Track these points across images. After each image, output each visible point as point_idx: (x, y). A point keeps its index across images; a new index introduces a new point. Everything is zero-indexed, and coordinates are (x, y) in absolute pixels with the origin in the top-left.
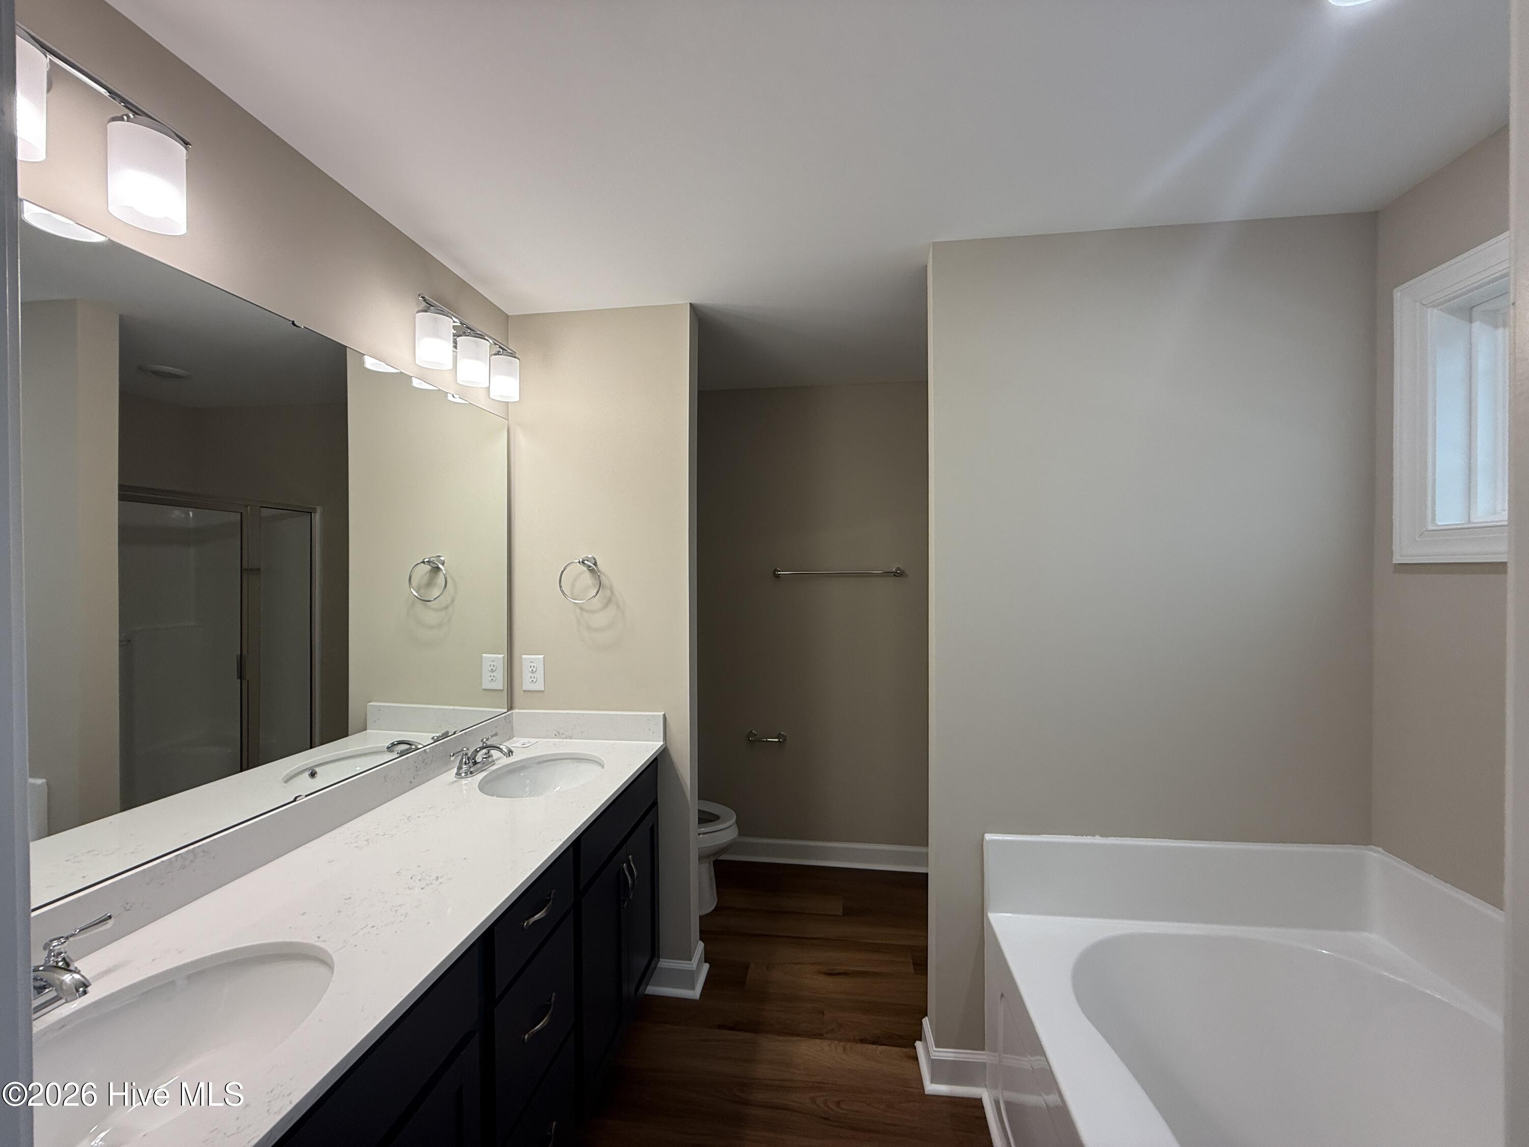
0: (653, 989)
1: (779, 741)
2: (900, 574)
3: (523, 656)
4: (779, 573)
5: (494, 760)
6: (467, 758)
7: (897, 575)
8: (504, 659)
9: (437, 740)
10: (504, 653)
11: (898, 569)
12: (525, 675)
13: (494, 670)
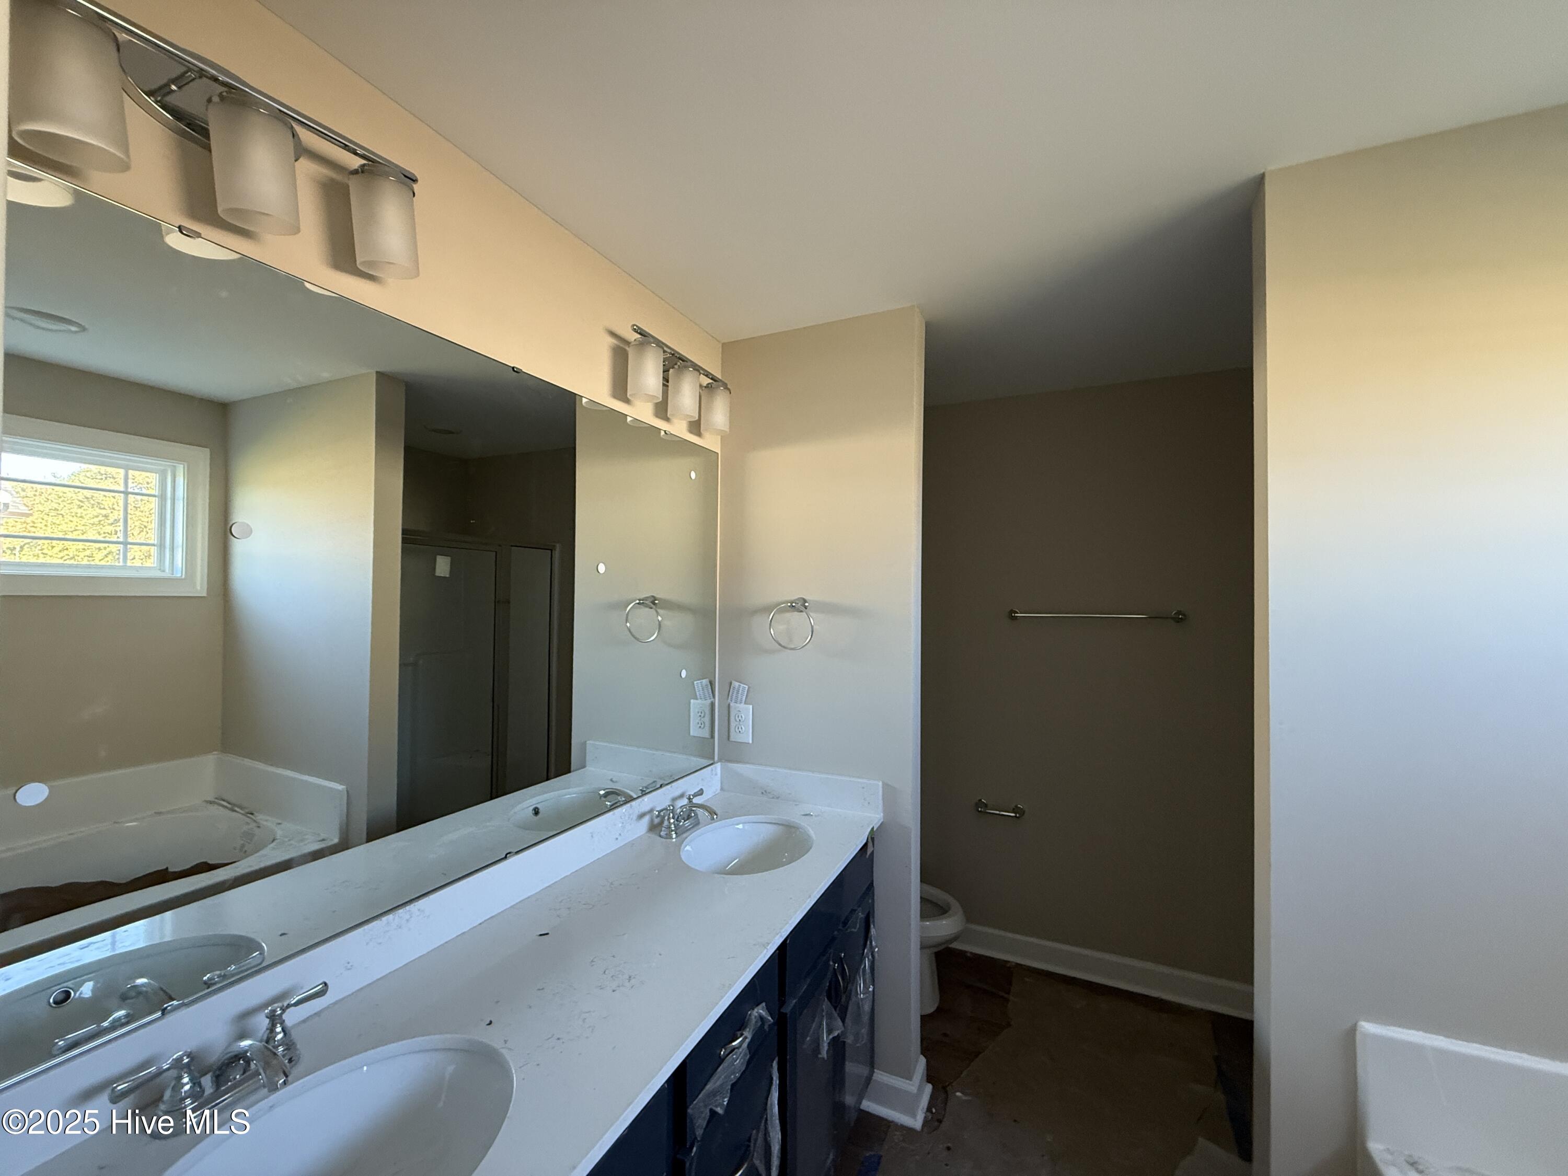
0: (871, 1107)
1: (1016, 816)
2: (1181, 618)
3: (731, 704)
4: (1016, 615)
5: (699, 820)
6: (673, 817)
7: (1178, 621)
8: (712, 705)
9: (647, 791)
10: (712, 700)
11: (1179, 613)
12: (733, 724)
13: (702, 717)
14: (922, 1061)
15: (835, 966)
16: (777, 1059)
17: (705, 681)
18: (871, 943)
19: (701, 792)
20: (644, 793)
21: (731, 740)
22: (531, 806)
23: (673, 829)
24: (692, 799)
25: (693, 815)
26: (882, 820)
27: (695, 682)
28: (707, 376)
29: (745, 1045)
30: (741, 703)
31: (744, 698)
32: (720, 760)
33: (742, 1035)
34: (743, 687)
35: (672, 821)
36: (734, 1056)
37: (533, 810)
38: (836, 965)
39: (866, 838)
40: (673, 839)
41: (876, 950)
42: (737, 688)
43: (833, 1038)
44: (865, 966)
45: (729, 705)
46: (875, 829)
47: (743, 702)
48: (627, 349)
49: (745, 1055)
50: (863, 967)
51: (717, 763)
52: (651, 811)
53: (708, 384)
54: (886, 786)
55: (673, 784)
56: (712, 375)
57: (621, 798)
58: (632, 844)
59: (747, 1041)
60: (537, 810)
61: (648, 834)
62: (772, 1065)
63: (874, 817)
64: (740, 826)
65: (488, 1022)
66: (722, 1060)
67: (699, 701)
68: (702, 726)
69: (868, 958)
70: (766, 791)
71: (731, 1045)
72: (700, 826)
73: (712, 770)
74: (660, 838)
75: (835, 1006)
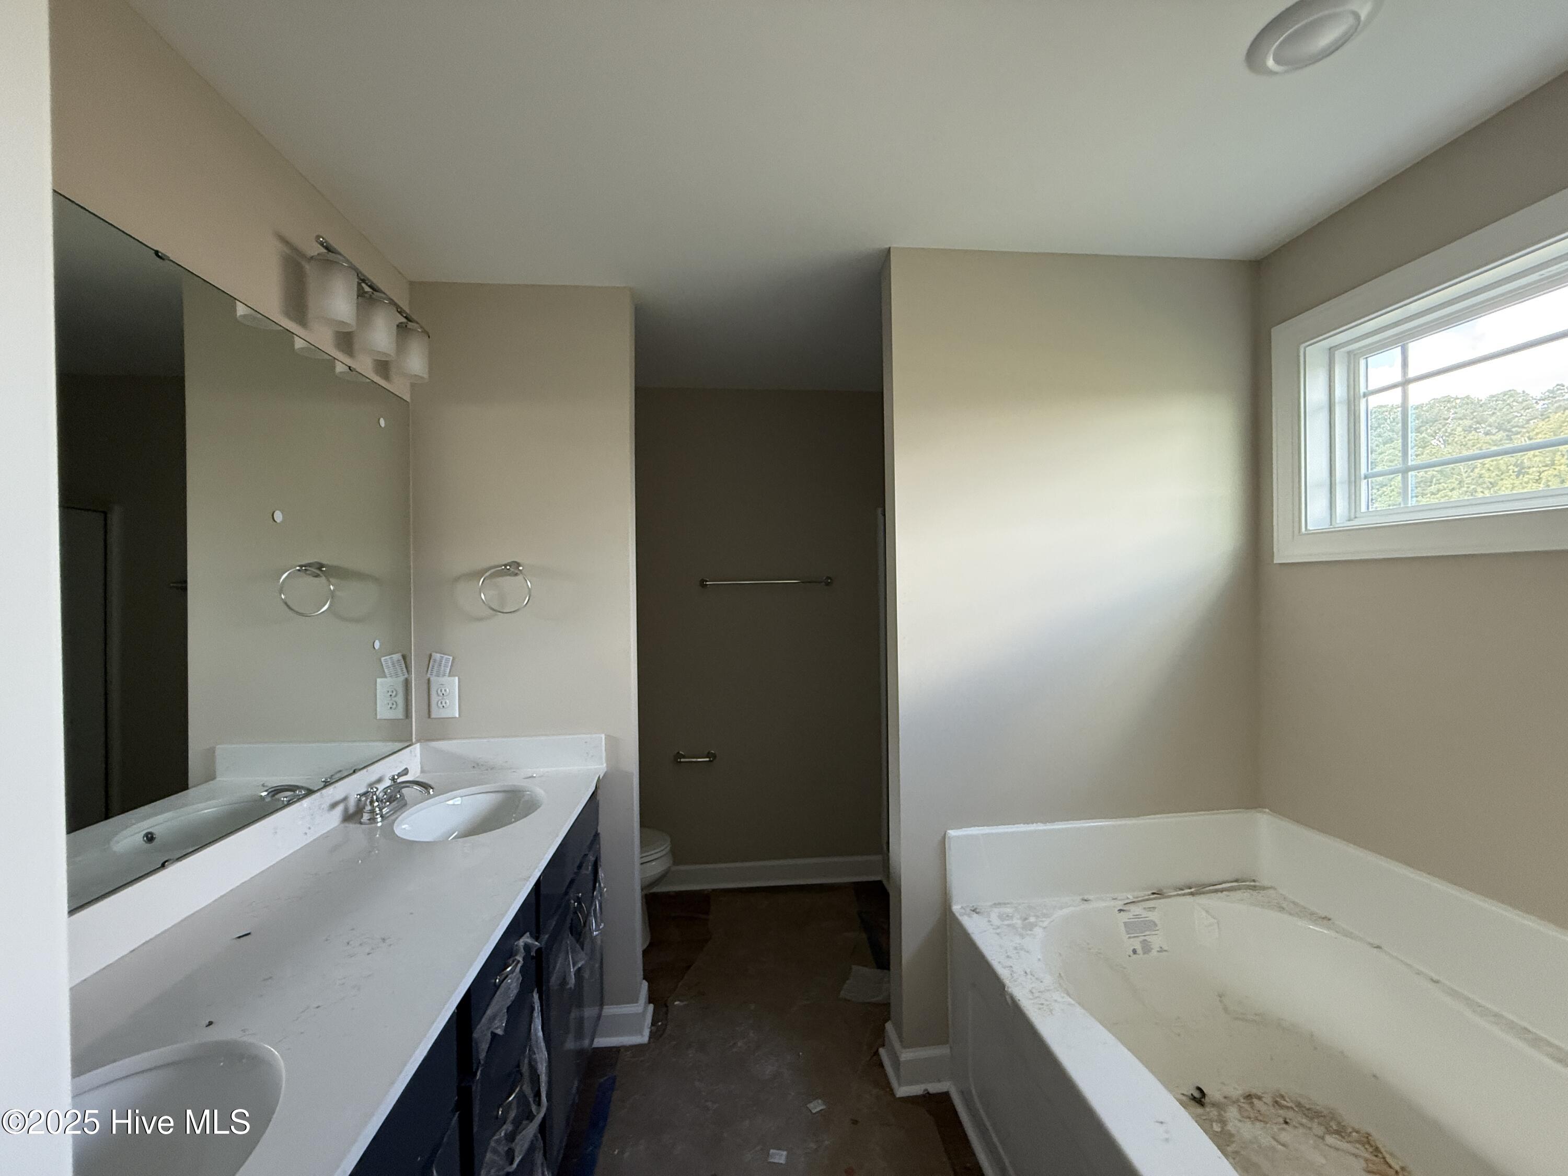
0: (602, 1042)
1: (710, 761)
2: (829, 582)
3: (431, 679)
4: (707, 583)
5: (406, 801)
6: (376, 799)
7: (828, 584)
8: (407, 683)
9: (331, 782)
10: (406, 676)
11: (828, 578)
12: (434, 700)
13: (393, 696)
14: (645, 984)
15: (574, 905)
16: (536, 990)
17: (397, 657)
18: (600, 885)
19: (406, 772)
20: (328, 783)
21: (433, 716)
22: (139, 832)
23: (378, 812)
24: (396, 779)
25: (398, 796)
26: (605, 770)
27: (383, 659)
28: (399, 312)
29: (518, 970)
30: (444, 675)
31: (448, 670)
32: (418, 741)
33: (513, 962)
34: (447, 658)
35: (376, 804)
36: (509, 981)
37: (144, 837)
38: (576, 904)
39: (595, 786)
40: (378, 822)
41: (605, 889)
42: (438, 660)
43: (577, 970)
44: (596, 907)
45: (429, 680)
46: (601, 777)
47: (447, 674)
48: (303, 263)
49: (518, 978)
50: (593, 908)
51: (416, 743)
52: (345, 799)
53: (401, 323)
54: (608, 737)
55: (369, 768)
56: (406, 313)
57: (301, 792)
58: (326, 836)
59: (519, 965)
60: (149, 836)
61: (342, 825)
62: (533, 996)
63: (598, 767)
64: (458, 801)
65: (207, 1022)
66: (497, 987)
67: (389, 680)
68: (394, 706)
69: (598, 900)
70: (478, 765)
71: (505, 972)
72: (408, 807)
73: (411, 751)
74: (359, 825)
75: (578, 941)
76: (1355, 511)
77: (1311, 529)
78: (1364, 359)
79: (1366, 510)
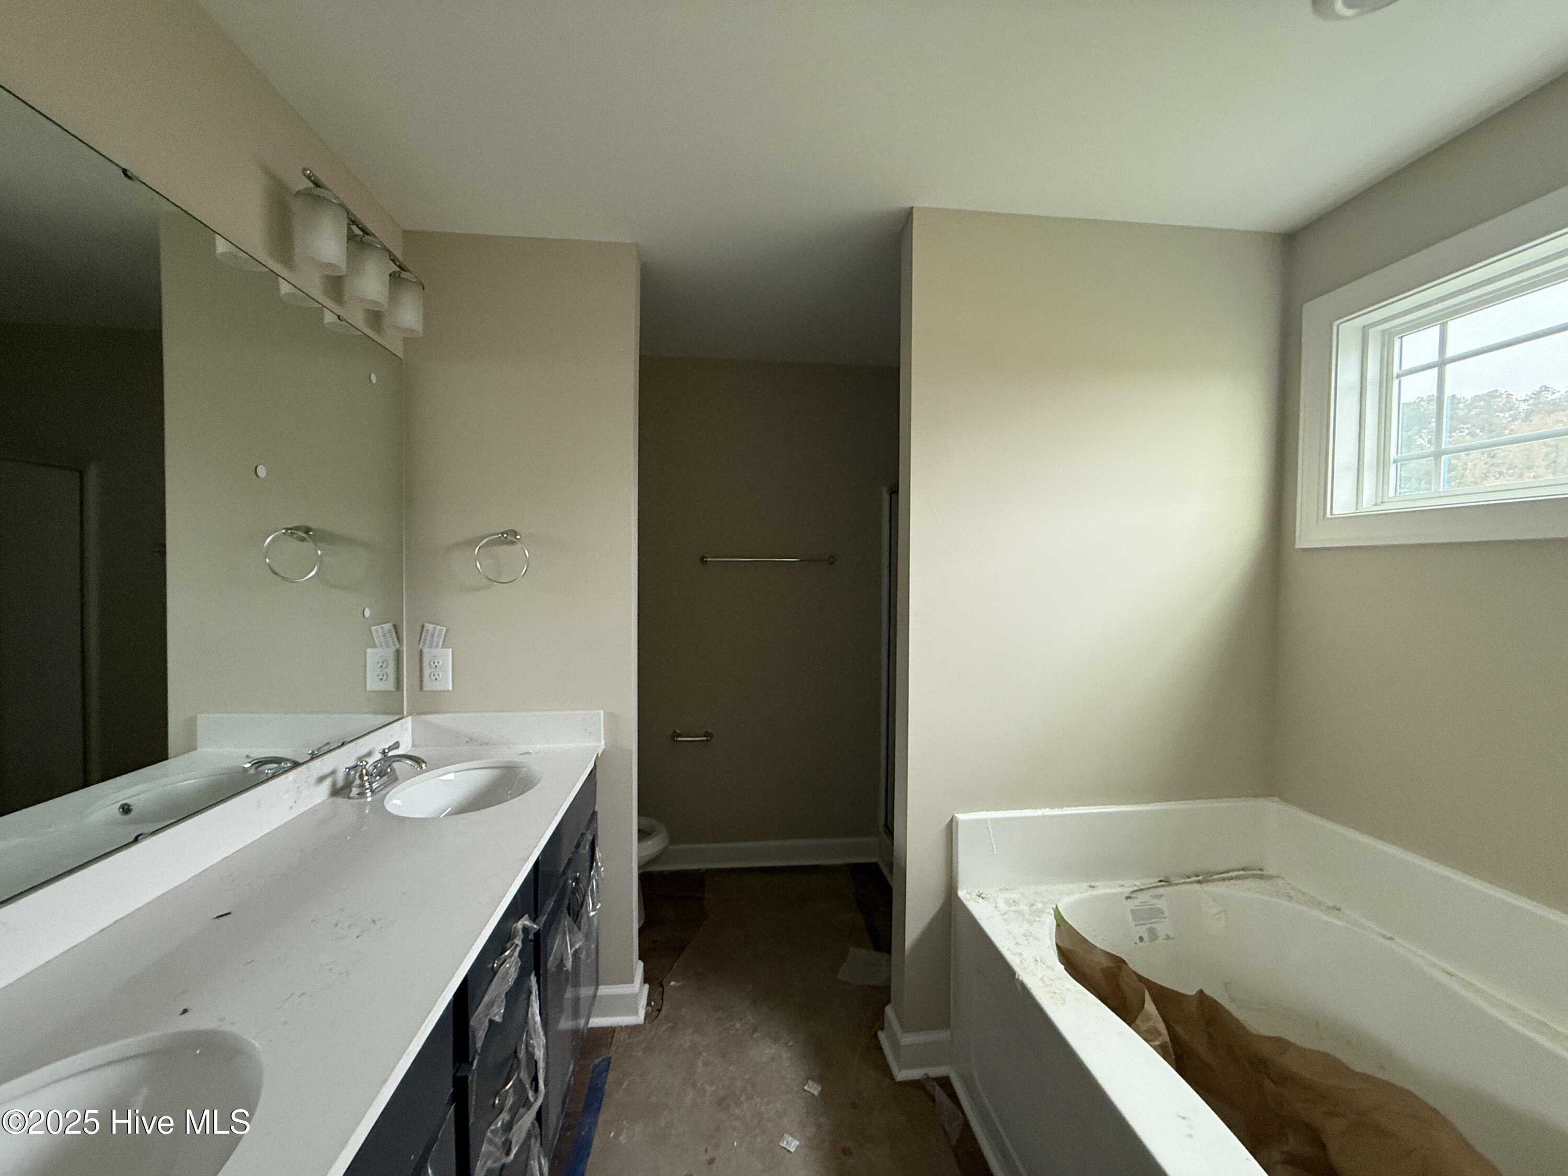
0: (598, 1021)
1: (707, 740)
2: (833, 561)
3: (424, 650)
4: (708, 559)
6: (366, 773)
7: (830, 563)
8: (398, 654)
9: (318, 755)
10: (398, 646)
11: (829, 556)
12: (427, 671)
13: (384, 667)
14: (641, 964)
15: (572, 885)
16: (534, 972)
17: (388, 626)
18: (597, 864)
19: (396, 745)
20: (314, 756)
21: (425, 689)
22: (115, 803)
23: (368, 786)
24: (387, 753)
25: (389, 770)
26: (604, 748)
27: (373, 628)
28: (393, 261)
29: (517, 953)
30: (437, 647)
31: (441, 642)
32: (409, 714)
33: (512, 945)
34: (440, 629)
35: (366, 778)
37: (120, 808)
38: (574, 884)
39: (594, 763)
40: (368, 797)
41: (602, 869)
42: (431, 631)
43: (574, 952)
44: (593, 887)
45: (421, 650)
46: (600, 755)
47: (440, 646)
48: (289, 198)
50: (590, 887)
51: (407, 717)
52: (333, 773)
53: (394, 272)
54: (607, 714)
55: (359, 741)
56: (399, 261)
57: (287, 764)
58: (313, 810)
59: (518, 949)
60: (126, 808)
61: (330, 800)
62: (530, 980)
63: (597, 744)
64: (451, 776)
65: (181, 1010)
66: (494, 972)
67: (379, 650)
68: (385, 678)
69: (595, 879)
70: (472, 739)
71: (503, 956)
72: (399, 782)
73: (402, 725)
74: (349, 800)
75: (575, 922)
76: (1382, 497)
77: (1336, 513)
78: (1399, 338)
79: (1393, 495)
